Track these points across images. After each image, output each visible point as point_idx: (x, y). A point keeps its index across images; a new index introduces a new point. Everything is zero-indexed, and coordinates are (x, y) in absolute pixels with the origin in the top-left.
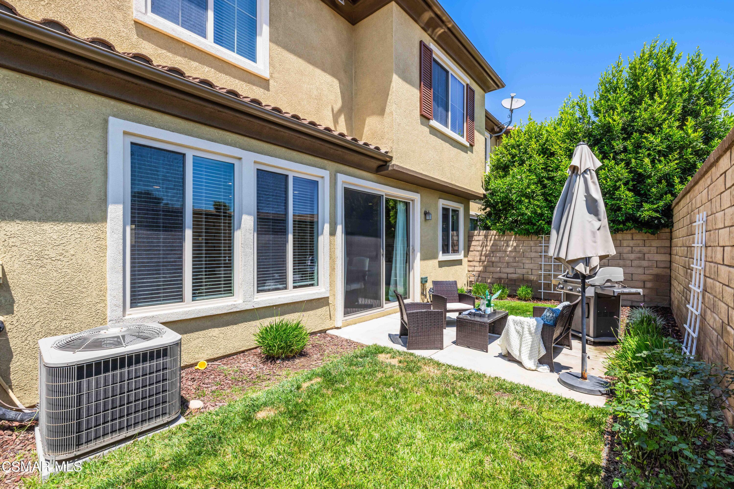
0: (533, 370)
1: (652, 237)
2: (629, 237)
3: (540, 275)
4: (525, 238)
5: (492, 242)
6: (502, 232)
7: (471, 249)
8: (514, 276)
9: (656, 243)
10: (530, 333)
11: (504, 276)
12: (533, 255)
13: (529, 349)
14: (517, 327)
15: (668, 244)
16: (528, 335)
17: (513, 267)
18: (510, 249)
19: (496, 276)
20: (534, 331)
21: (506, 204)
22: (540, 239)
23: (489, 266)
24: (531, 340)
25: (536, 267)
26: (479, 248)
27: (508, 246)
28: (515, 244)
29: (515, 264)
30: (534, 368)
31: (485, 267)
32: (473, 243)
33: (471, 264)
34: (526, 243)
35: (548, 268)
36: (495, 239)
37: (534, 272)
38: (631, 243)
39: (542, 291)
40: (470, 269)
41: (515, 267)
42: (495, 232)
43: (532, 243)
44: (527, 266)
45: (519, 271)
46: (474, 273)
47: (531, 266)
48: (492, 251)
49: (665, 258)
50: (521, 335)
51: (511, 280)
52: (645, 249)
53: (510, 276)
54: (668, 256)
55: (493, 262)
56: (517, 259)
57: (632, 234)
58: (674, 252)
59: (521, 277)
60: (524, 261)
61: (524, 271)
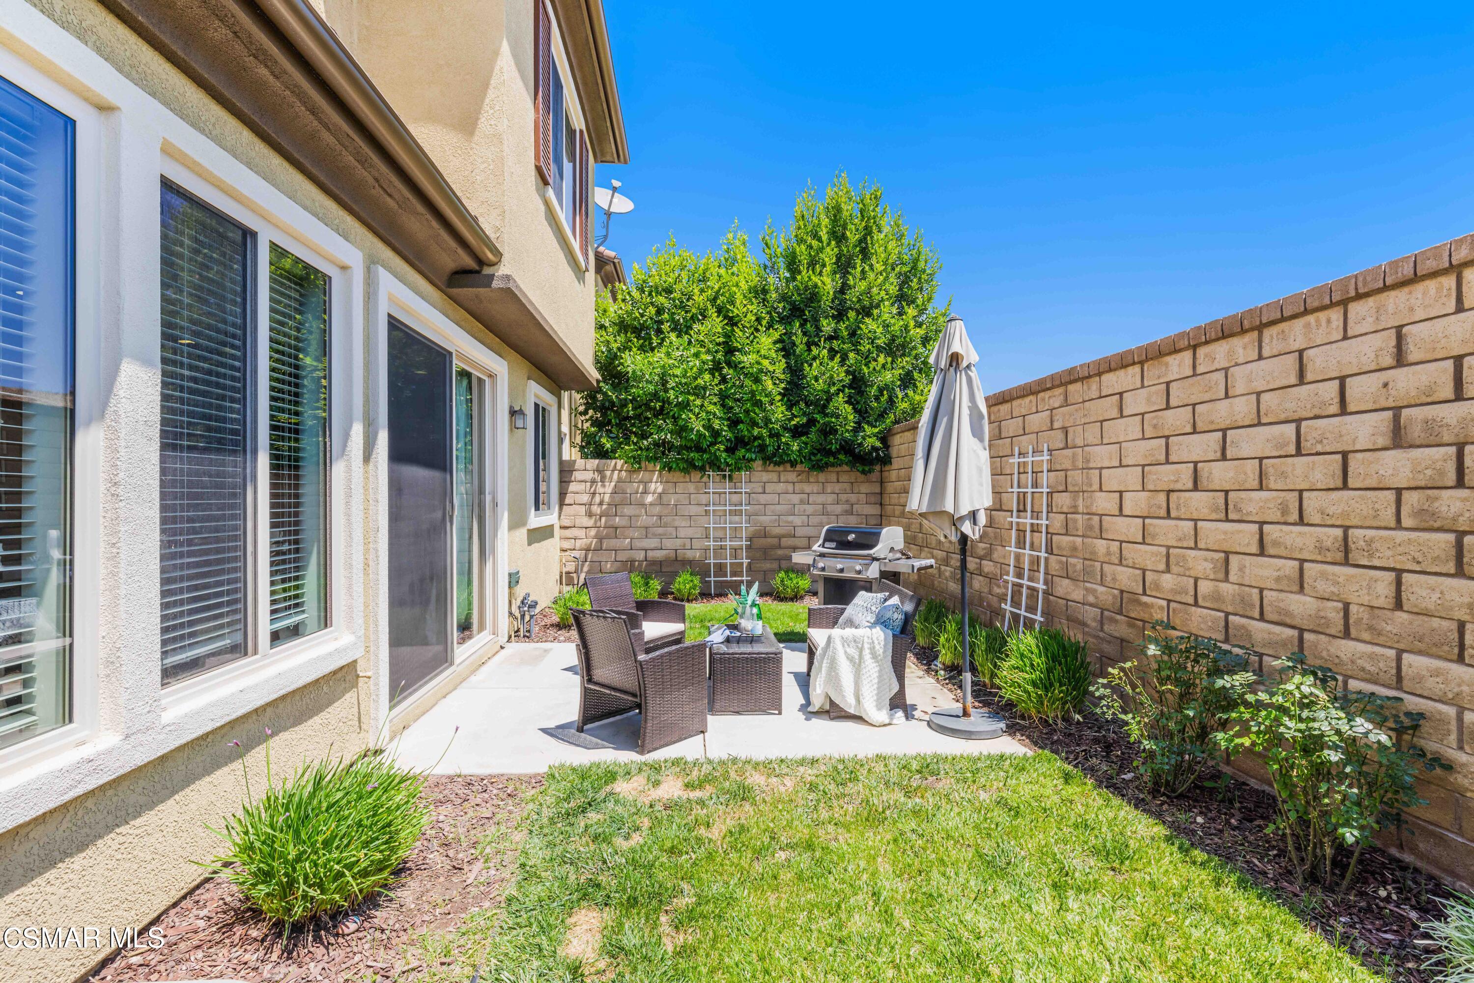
0: (885, 725)
1: (862, 477)
2: (833, 477)
3: (707, 549)
4: (677, 476)
5: (613, 484)
6: (636, 462)
7: (567, 501)
8: (659, 555)
9: (865, 488)
10: (874, 656)
11: (641, 555)
12: (694, 510)
13: (875, 686)
14: (848, 650)
15: (878, 490)
16: (870, 661)
17: (655, 535)
18: (649, 499)
19: (622, 556)
20: (881, 651)
21: (640, 407)
22: (705, 479)
23: (608, 537)
24: (877, 669)
25: (699, 533)
26: (585, 498)
27: (645, 492)
28: (660, 490)
29: (660, 530)
30: (887, 721)
31: (600, 539)
32: (573, 487)
33: (568, 533)
34: (680, 488)
35: (720, 534)
36: (619, 478)
37: (696, 544)
38: (837, 488)
39: (712, 579)
40: (567, 545)
41: (661, 537)
42: (620, 463)
43: (691, 487)
44: (682, 533)
45: (668, 543)
46: (577, 554)
47: (690, 532)
48: (613, 504)
49: (875, 510)
50: (857, 665)
51: (653, 563)
52: (853, 498)
53: (650, 554)
54: (878, 506)
55: (616, 528)
56: (664, 519)
57: (838, 473)
58: (886, 500)
59: (672, 554)
60: (677, 524)
61: (678, 542)
